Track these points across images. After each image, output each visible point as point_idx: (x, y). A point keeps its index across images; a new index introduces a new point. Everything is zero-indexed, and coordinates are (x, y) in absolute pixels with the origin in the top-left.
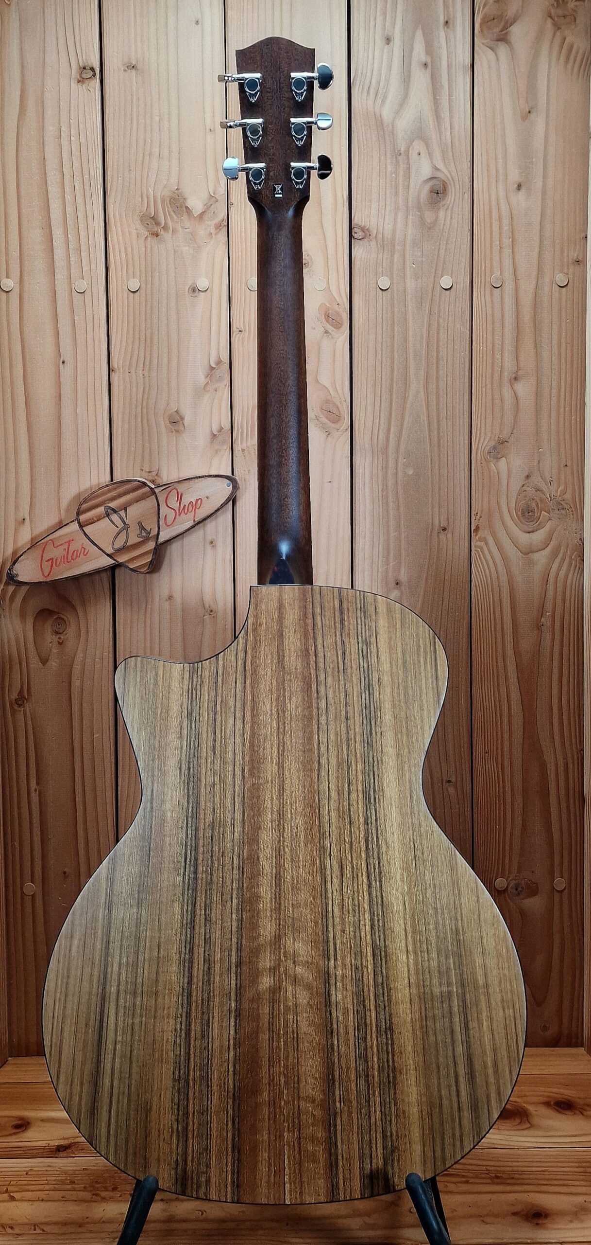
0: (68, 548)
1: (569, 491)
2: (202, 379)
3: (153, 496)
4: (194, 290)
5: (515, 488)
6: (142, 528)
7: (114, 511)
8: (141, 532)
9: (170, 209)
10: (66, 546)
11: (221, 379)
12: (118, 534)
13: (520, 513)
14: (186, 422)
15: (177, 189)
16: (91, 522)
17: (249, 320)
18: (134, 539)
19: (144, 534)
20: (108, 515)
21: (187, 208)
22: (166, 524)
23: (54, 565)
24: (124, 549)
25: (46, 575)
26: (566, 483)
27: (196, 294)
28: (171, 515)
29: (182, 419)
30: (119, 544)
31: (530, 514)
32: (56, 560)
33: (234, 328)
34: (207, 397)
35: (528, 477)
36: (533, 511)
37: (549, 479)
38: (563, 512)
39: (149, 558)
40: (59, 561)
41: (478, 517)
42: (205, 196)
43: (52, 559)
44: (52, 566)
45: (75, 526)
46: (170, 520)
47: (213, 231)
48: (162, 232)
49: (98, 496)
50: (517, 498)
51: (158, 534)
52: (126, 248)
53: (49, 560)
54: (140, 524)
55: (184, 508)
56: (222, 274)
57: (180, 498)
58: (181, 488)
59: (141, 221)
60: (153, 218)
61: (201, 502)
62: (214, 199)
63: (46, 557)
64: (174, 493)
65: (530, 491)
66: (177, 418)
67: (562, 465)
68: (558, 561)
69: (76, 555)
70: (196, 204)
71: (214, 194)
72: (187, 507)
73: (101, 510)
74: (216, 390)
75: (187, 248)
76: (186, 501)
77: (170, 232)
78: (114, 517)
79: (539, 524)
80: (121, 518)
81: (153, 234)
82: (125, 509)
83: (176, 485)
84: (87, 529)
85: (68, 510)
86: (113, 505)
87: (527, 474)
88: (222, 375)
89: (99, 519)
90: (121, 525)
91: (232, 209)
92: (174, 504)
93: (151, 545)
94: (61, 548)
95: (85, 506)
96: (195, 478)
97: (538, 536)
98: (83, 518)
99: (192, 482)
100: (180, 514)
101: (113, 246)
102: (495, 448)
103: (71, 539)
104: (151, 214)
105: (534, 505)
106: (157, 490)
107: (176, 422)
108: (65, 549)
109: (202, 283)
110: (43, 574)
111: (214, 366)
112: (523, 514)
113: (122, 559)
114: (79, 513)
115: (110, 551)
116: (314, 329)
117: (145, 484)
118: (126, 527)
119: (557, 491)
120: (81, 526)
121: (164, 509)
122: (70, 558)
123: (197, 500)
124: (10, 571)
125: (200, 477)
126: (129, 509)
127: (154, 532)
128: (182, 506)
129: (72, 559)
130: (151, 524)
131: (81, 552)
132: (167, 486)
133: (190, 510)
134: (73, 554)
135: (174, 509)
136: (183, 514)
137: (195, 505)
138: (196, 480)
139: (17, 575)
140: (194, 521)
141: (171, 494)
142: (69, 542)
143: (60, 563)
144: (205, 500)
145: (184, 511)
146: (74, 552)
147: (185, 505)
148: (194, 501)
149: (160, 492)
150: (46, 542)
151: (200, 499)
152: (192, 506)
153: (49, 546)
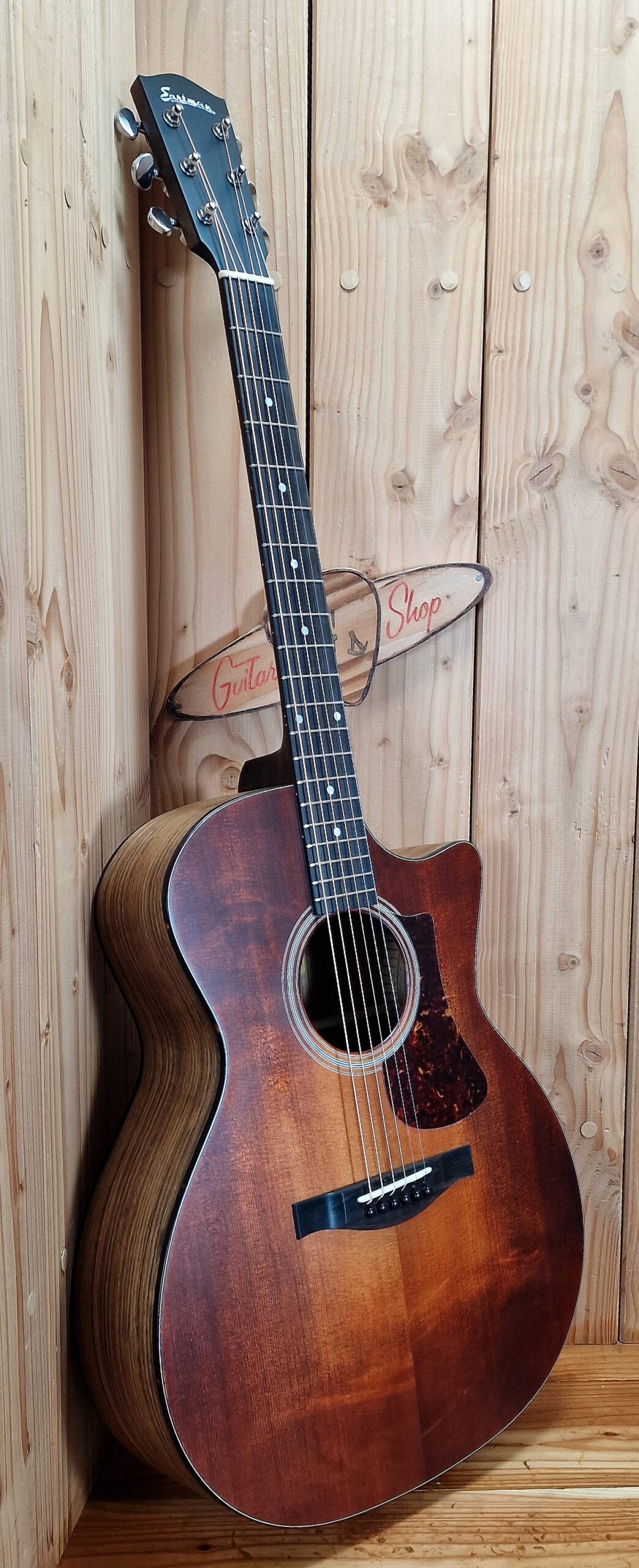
0: (252, 668)
2: (441, 422)
3: (372, 595)
4: (436, 290)
6: (355, 641)
8: (352, 646)
9: (407, 165)
10: (248, 665)
11: (468, 422)
14: (417, 485)
15: (418, 133)
17: (514, 336)
18: (343, 657)
19: (357, 649)
21: (430, 162)
22: (388, 634)
23: (231, 693)
25: (220, 706)
27: (439, 295)
28: (396, 620)
29: (411, 481)
32: (234, 686)
33: (492, 347)
34: (447, 451)
39: (362, 684)
40: (238, 686)
42: (458, 144)
43: (229, 684)
44: (228, 694)
45: (261, 635)
46: (393, 631)
47: (467, 198)
48: (392, 200)
51: (377, 649)
52: (339, 224)
53: (224, 685)
54: (352, 634)
55: (415, 612)
56: (477, 264)
57: (409, 597)
58: (412, 582)
59: (364, 182)
60: (380, 178)
61: (439, 604)
62: (470, 150)
63: (220, 681)
64: (402, 588)
66: (404, 481)
69: (262, 679)
70: (444, 156)
71: (472, 141)
72: (418, 610)
74: (461, 440)
75: (428, 225)
76: (417, 602)
77: (405, 200)
81: (379, 203)
82: (332, 611)
83: (406, 579)
85: (246, 613)
88: (470, 417)
91: (497, 166)
92: (401, 605)
93: (367, 665)
94: (242, 667)
96: (431, 568)
99: (428, 573)
100: (408, 621)
101: (321, 220)
103: (255, 655)
104: (378, 173)
106: (378, 586)
107: (402, 486)
108: (247, 670)
109: (449, 279)
110: (216, 706)
111: (460, 403)
116: (606, 349)
117: (359, 577)
121: (386, 613)
122: (253, 683)
123: (433, 600)
124: (171, 700)
125: (439, 566)
126: (336, 614)
127: (371, 647)
128: (412, 609)
129: (257, 684)
130: (367, 637)
131: (269, 673)
132: (391, 578)
133: (423, 614)
134: (258, 677)
135: (400, 614)
136: (413, 620)
137: (431, 608)
138: (433, 571)
139: (180, 706)
140: (428, 630)
141: (397, 591)
142: (253, 660)
143: (240, 690)
144: (444, 600)
145: (414, 615)
146: (259, 674)
147: (416, 608)
148: (429, 602)
149: (381, 588)
150: (222, 660)
151: (437, 599)
152: (427, 609)
153: (226, 665)
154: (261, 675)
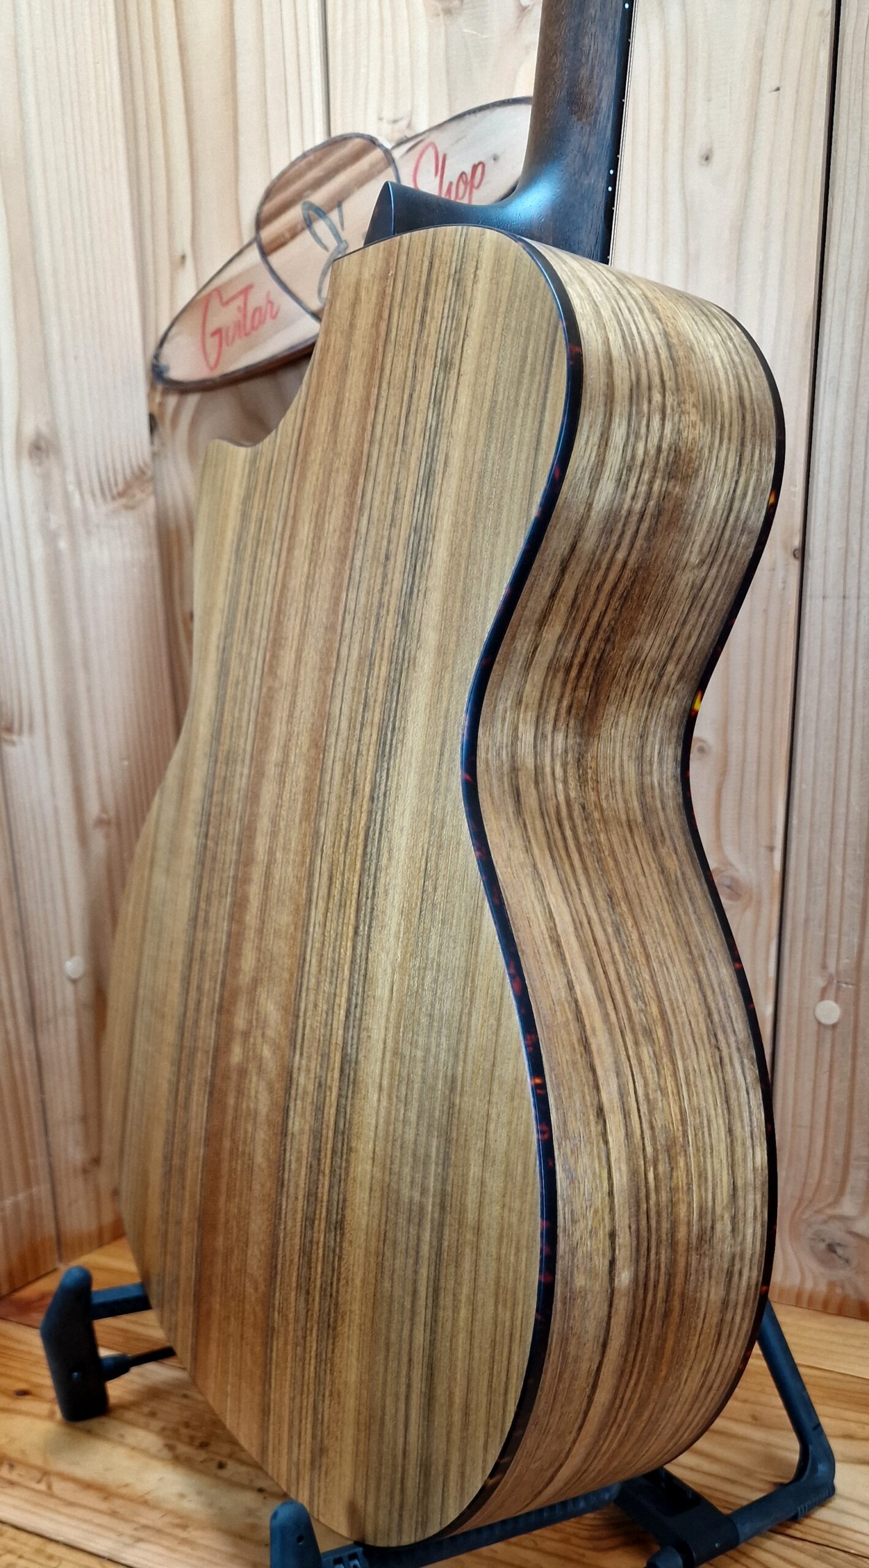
0: (244, 304)
7: (321, 213)
10: (240, 301)
12: (328, 266)
16: (280, 243)
20: (309, 223)
23: (224, 342)
25: (212, 363)
32: (227, 333)
40: (231, 332)
43: (220, 330)
44: (220, 345)
45: (254, 254)
49: (292, 181)
53: (215, 331)
55: (448, 189)
57: (440, 165)
58: (445, 140)
61: (484, 170)
63: (212, 326)
64: (430, 153)
69: (259, 319)
72: (454, 186)
73: (295, 214)
76: (452, 171)
78: (320, 226)
80: (333, 227)
82: (340, 204)
83: (436, 136)
84: (275, 259)
86: (318, 198)
89: (294, 233)
90: (332, 245)
92: (427, 180)
94: (235, 305)
95: (270, 208)
96: (471, 112)
98: (268, 233)
99: (466, 123)
103: (248, 283)
106: (398, 153)
108: (239, 308)
110: (206, 361)
114: (259, 225)
115: (315, 302)
117: (373, 142)
118: (338, 249)
120: (265, 253)
122: (249, 327)
123: (476, 167)
124: (158, 357)
126: (347, 206)
128: (442, 185)
129: (251, 329)
131: (266, 310)
132: (420, 139)
133: (460, 193)
134: (253, 316)
137: (470, 178)
139: (169, 368)
141: (424, 154)
142: (246, 291)
143: (233, 338)
144: (490, 164)
146: (254, 312)
147: (451, 184)
148: (468, 171)
149: (402, 156)
150: (209, 296)
151: (480, 163)
152: (466, 183)
153: (215, 303)
154: (257, 315)
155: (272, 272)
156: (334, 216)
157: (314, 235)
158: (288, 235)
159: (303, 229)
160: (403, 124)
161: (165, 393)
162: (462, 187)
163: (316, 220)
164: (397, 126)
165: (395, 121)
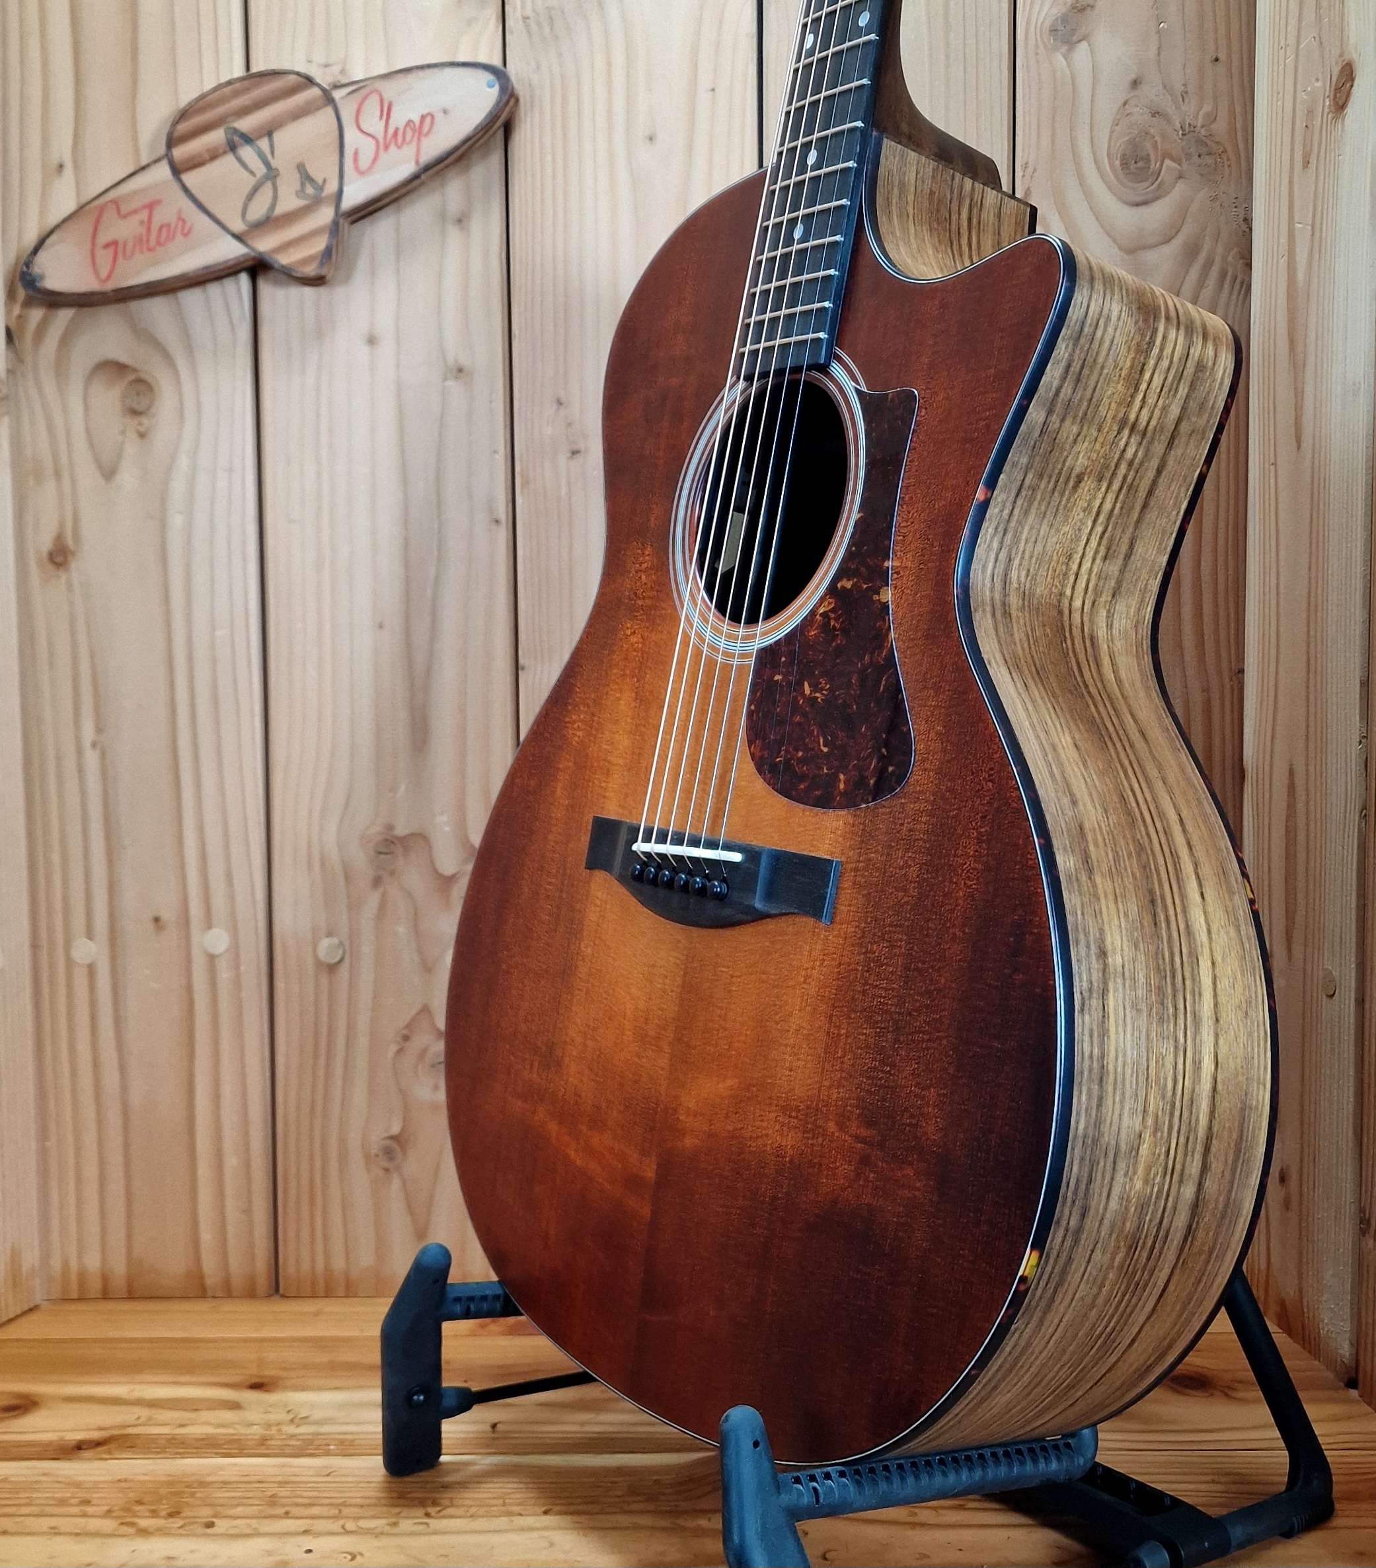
0: (150, 219)
1: (1223, 112)
3: (329, 110)
5: (1107, 108)
6: (306, 177)
7: (247, 139)
8: (303, 185)
10: (144, 215)
12: (255, 190)
13: (1118, 163)
16: (195, 163)
18: (289, 202)
19: (310, 190)
20: (232, 147)
22: (357, 168)
23: (120, 256)
24: (268, 223)
25: (107, 274)
26: (1215, 98)
28: (367, 146)
30: (258, 210)
31: (1140, 164)
32: (125, 245)
35: (1135, 83)
36: (1147, 159)
37: (1179, 88)
38: (1209, 160)
39: (320, 244)
40: (130, 245)
41: (1029, 171)
43: (115, 243)
44: (116, 257)
45: (163, 171)
46: (365, 161)
49: (211, 106)
50: (1112, 131)
51: (340, 192)
53: (107, 246)
54: (301, 167)
55: (395, 134)
57: (386, 112)
58: (389, 90)
61: (432, 123)
63: (104, 237)
64: (375, 99)
65: (1139, 115)
67: (1209, 57)
68: (1196, 268)
69: (166, 235)
72: (400, 132)
73: (217, 137)
76: (399, 118)
78: (247, 152)
79: (1160, 186)
80: (261, 155)
82: (270, 134)
83: (379, 85)
84: (188, 178)
86: (244, 125)
87: (1133, 76)
89: (214, 155)
90: (260, 169)
92: (373, 123)
93: (325, 215)
94: (136, 219)
95: (183, 127)
96: (418, 68)
97: (1158, 214)
98: (179, 152)
99: (411, 78)
100: (386, 148)
102: (1065, 19)
103: (155, 199)
105: (1148, 146)
106: (337, 95)
108: (142, 223)
110: (99, 273)
112: (1125, 164)
113: (264, 244)
114: (171, 142)
115: (238, 226)
117: (309, 81)
118: (272, 175)
119: (1196, 117)
120: (177, 171)
121: (352, 137)
122: (153, 240)
123: (423, 117)
124: (28, 267)
125: (429, 66)
126: (277, 136)
127: (332, 187)
128: (391, 130)
129: (159, 243)
130: (324, 170)
131: (176, 227)
132: (358, 86)
133: (408, 138)
134: (160, 231)
135: (373, 137)
136: (393, 148)
137: (420, 128)
138: (421, 73)
139: (42, 277)
140: (417, 162)
141: (367, 102)
142: (151, 207)
143: (133, 252)
144: (439, 117)
145: (392, 139)
146: (161, 227)
147: (397, 130)
148: (417, 120)
149: (343, 98)
150: (102, 209)
151: (429, 114)
152: (414, 131)
153: (110, 215)
154: (165, 231)
155: (186, 189)
156: (264, 144)
157: (240, 160)
158: (207, 156)
159: (225, 153)
160: (336, 69)
161: (28, 303)
162: (409, 134)
163: (242, 145)
164: (328, 70)
165: (326, 66)
